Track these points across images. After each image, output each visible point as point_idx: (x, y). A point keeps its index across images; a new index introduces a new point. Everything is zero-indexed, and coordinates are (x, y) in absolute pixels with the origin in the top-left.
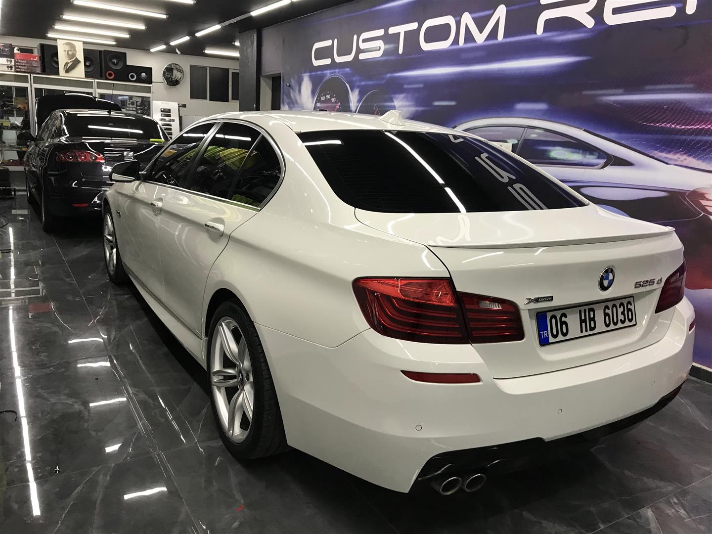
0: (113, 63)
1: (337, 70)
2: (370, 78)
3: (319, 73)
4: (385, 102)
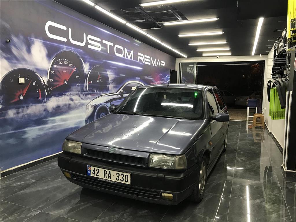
1: (72, 48)
2: (95, 59)
3: (55, 44)
4: (103, 71)
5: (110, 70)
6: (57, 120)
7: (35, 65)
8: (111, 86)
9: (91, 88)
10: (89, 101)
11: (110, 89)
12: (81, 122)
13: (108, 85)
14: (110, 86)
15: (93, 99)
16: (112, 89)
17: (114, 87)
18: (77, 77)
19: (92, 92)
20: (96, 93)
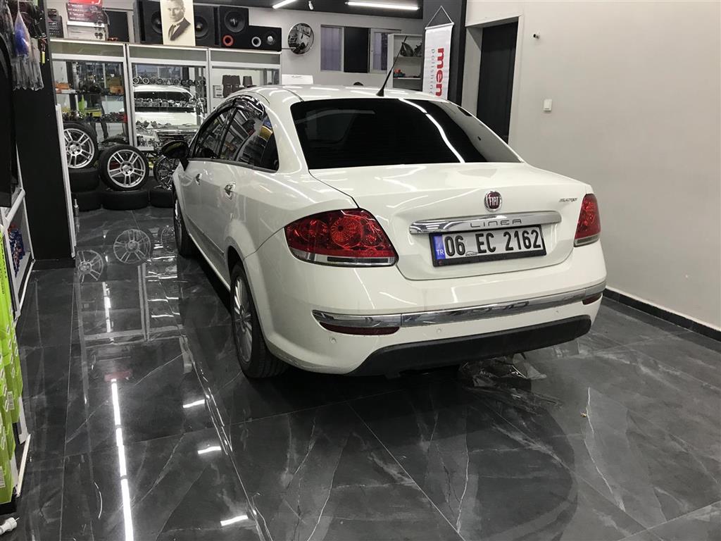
0: (232, 24)
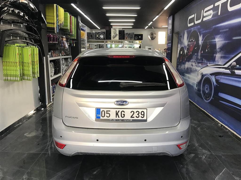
1: (195, 27)
2: (207, 29)
3: (190, 29)
4: (212, 40)
5: (219, 36)
6: (187, 76)
7: (184, 44)
8: (218, 56)
9: (202, 57)
10: (199, 68)
11: (216, 59)
12: (194, 84)
13: (215, 55)
14: (216, 55)
15: (202, 68)
16: (219, 60)
17: (222, 57)
18: (196, 48)
19: (202, 61)
20: (204, 63)
